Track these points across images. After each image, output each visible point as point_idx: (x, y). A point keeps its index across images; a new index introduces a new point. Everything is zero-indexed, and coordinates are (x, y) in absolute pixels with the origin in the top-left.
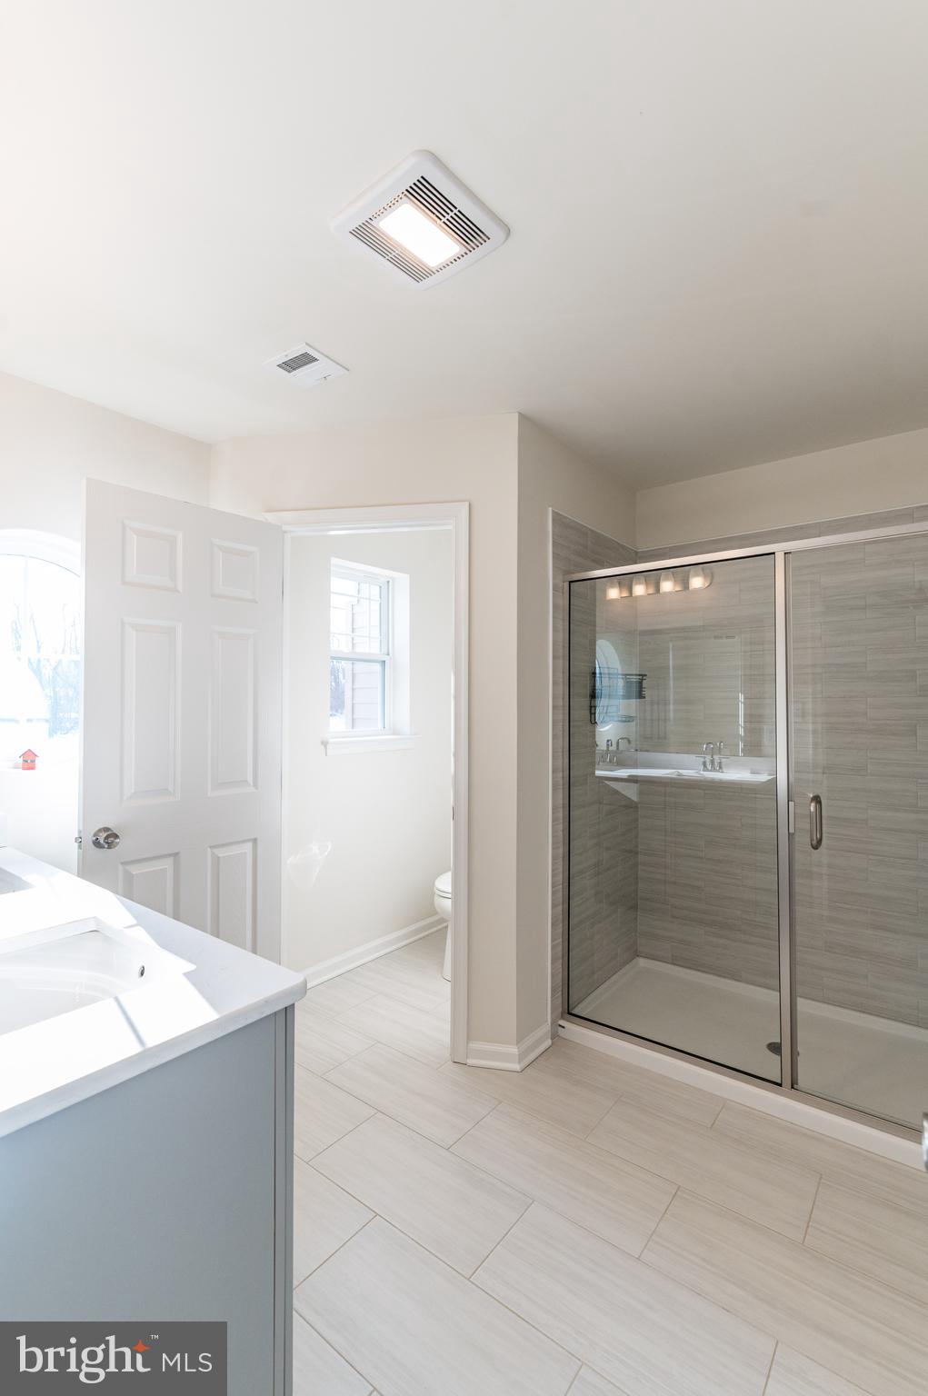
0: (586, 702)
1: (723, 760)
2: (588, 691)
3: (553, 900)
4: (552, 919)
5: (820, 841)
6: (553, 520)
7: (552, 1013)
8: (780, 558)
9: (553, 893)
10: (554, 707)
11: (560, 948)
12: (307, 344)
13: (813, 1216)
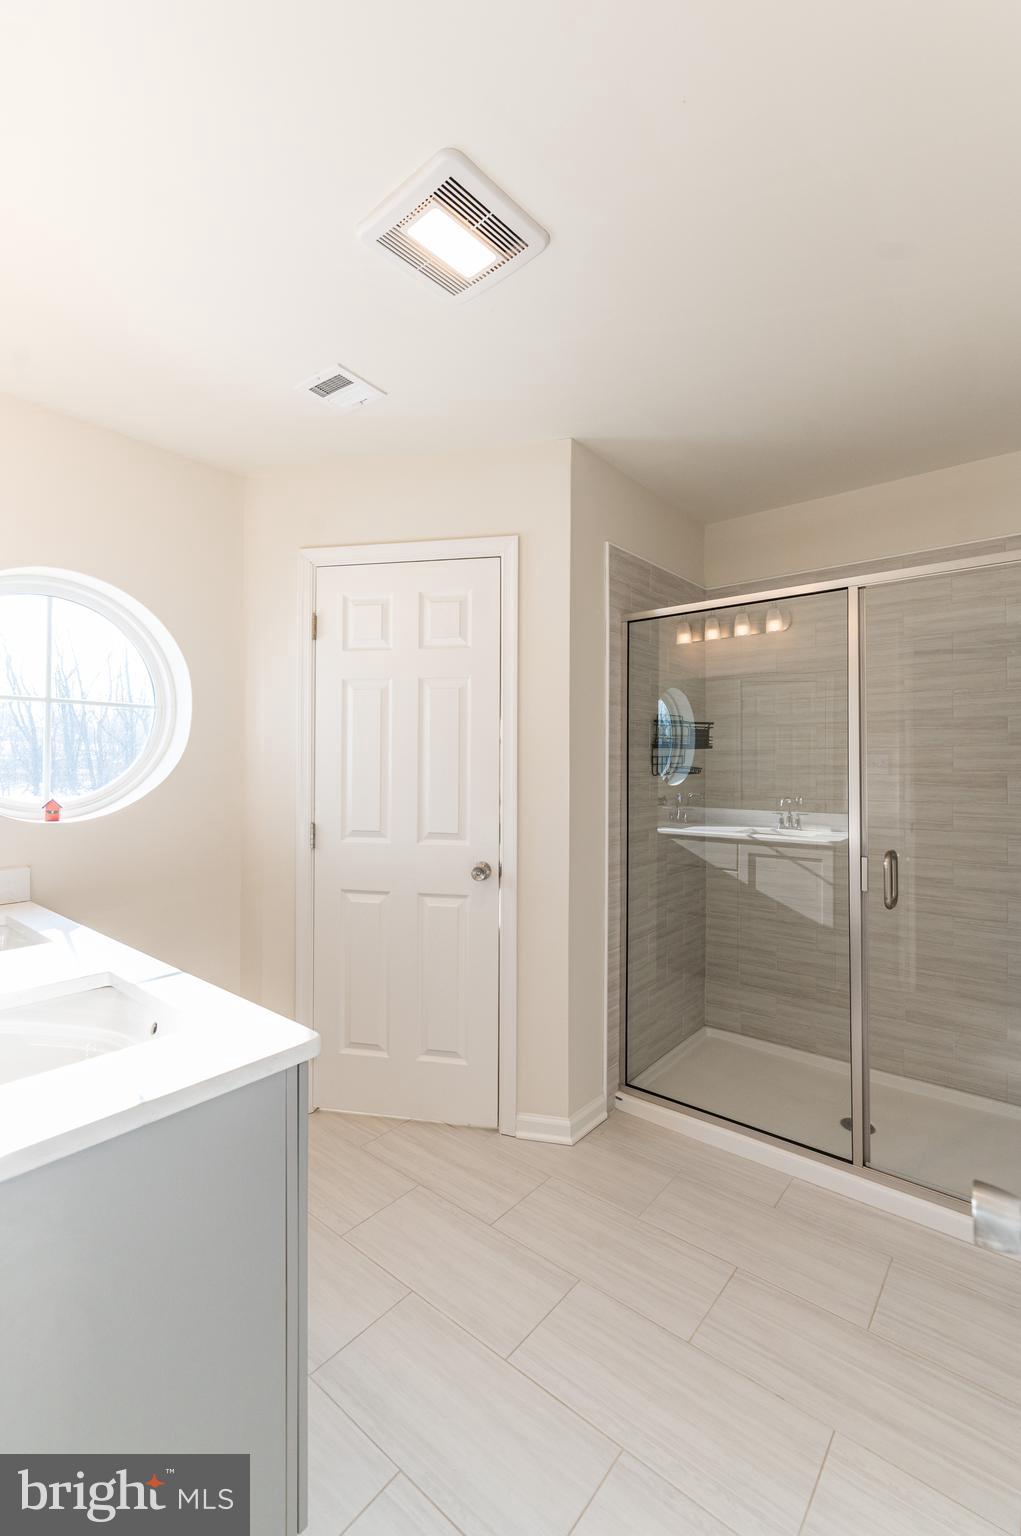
0: (647, 752)
1: (802, 817)
2: (650, 740)
3: (609, 964)
4: (609, 983)
5: (895, 901)
6: (610, 555)
7: (608, 1083)
8: (853, 593)
9: (610, 956)
10: (611, 757)
11: (618, 1014)
12: (340, 365)
13: (880, 1301)
